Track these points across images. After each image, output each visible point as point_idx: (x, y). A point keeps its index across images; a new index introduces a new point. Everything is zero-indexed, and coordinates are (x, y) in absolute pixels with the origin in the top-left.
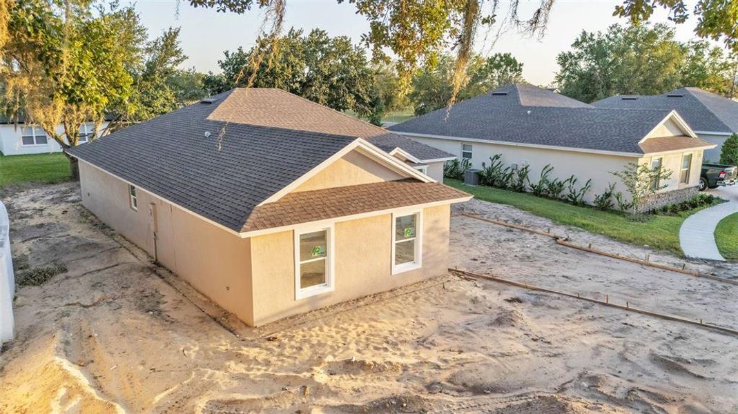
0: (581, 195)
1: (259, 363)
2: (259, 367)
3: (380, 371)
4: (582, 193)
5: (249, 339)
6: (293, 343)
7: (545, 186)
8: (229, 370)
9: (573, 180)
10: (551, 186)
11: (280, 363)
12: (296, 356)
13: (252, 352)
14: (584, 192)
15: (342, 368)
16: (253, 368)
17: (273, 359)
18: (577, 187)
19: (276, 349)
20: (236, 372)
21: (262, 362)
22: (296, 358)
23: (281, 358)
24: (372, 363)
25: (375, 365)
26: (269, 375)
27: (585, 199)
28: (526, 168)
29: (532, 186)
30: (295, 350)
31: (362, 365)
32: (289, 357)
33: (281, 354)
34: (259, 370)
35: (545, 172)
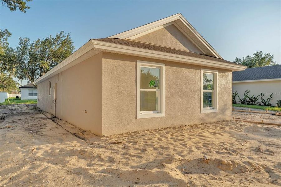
0: (268, 102)
1: (102, 160)
2: (102, 163)
3: (242, 172)
4: (268, 100)
5: (97, 143)
6: (137, 146)
7: (247, 99)
8: (67, 164)
9: (262, 95)
10: (251, 99)
11: (125, 161)
12: (141, 155)
13: (97, 151)
14: (270, 100)
15: (196, 167)
16: (94, 164)
17: (118, 157)
18: (266, 98)
19: (121, 150)
20: (75, 167)
21: (106, 159)
22: (141, 157)
23: (126, 156)
24: (230, 162)
25: (234, 165)
26: (113, 170)
27: (271, 102)
28: (235, 93)
29: (240, 100)
30: (139, 151)
31: (220, 163)
32: (133, 156)
33: (125, 154)
34: (101, 166)
35: (246, 93)
